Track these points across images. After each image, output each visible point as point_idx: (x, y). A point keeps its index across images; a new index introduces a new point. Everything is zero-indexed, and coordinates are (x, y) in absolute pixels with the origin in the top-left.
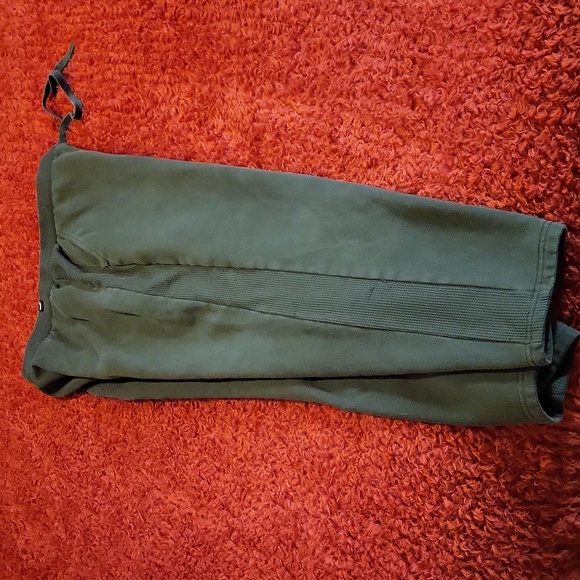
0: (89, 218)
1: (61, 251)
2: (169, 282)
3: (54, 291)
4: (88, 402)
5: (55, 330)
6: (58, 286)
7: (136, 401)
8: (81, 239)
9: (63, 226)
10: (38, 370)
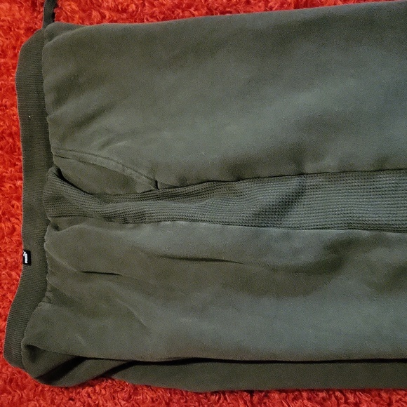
0: (112, 121)
1: (60, 174)
2: (286, 204)
3: (50, 235)
4: (116, 392)
5: (54, 290)
6: (57, 228)
7: (216, 393)
8: (104, 153)
9: (63, 139)
10: (33, 352)
